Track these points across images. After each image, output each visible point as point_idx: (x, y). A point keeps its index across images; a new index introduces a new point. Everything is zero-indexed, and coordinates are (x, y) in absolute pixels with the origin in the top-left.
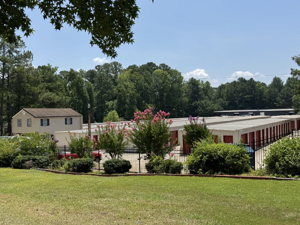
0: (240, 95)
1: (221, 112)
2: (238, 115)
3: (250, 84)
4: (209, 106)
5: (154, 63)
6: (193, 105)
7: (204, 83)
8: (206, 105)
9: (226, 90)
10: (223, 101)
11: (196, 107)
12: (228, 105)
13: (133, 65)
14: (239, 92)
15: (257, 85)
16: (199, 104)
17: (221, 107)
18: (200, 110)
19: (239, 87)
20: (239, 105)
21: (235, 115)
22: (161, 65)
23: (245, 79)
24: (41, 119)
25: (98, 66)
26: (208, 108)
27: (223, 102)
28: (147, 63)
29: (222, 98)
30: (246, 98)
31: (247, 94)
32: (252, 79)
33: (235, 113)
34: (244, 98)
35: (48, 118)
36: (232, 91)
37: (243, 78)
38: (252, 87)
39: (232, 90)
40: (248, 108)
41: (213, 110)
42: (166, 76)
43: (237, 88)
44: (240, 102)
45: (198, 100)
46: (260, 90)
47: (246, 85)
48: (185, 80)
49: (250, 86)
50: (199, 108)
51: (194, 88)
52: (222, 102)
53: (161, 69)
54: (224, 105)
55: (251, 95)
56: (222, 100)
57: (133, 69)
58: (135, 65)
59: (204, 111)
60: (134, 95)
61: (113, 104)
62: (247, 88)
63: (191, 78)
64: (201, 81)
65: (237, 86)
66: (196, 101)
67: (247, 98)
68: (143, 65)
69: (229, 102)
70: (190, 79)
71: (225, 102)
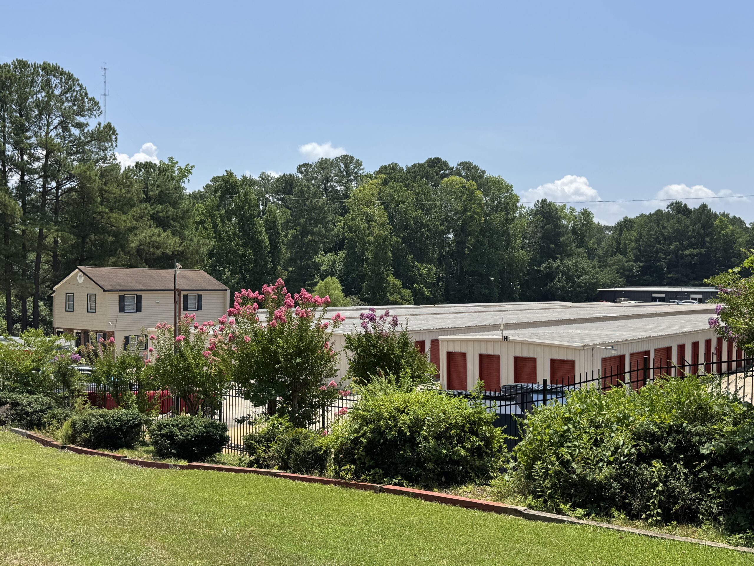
0: (672, 247)
1: (616, 289)
2: (662, 300)
3: (699, 219)
4: (586, 274)
5: (444, 160)
6: (542, 269)
7: (575, 214)
8: (576, 271)
9: (635, 234)
10: (627, 262)
11: (550, 276)
12: (638, 271)
13: (389, 165)
14: (669, 240)
15: (717, 222)
16: (558, 268)
17: (621, 278)
18: (560, 282)
19: (669, 227)
20: (669, 273)
21: (654, 299)
22: (460, 164)
23: (685, 206)
24: (120, 296)
25: (304, 165)
26: (583, 280)
27: (626, 264)
28: (426, 159)
29: (624, 254)
30: (686, 256)
31: (691, 246)
32: (704, 207)
33: (654, 295)
34: (682, 257)
35: (139, 293)
36: (650, 235)
37: (681, 203)
38: (704, 227)
39: (652, 232)
40: (692, 282)
41: (595, 285)
42: (472, 193)
43: (664, 228)
44: (671, 266)
45: (557, 258)
46: (725, 236)
47: (688, 222)
48: (524, 205)
49: (698, 226)
50: (557, 279)
51: (547, 227)
52: (623, 265)
53: (460, 176)
54: (627, 273)
55: (701, 250)
56: (625, 259)
57: (388, 174)
58: (396, 164)
59: (569, 288)
60: (385, 239)
61: (334, 262)
62: (691, 228)
63: (540, 201)
64: (567, 207)
65: (666, 224)
66: (551, 260)
67: (690, 255)
68: (415, 165)
69: (641, 264)
70: (538, 201)
71: (630, 263)
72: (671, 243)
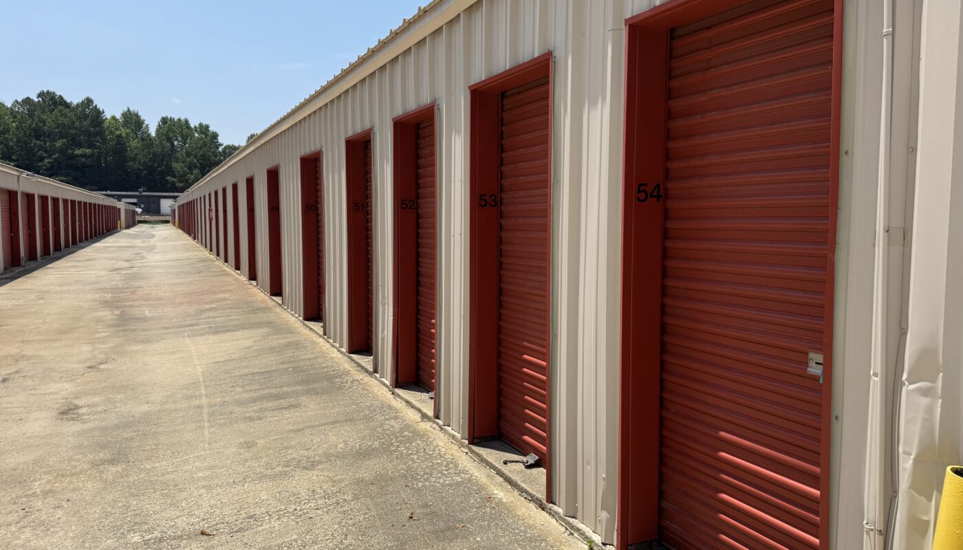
0: (58, 144)
14: (51, 135)
23: (61, 97)
30: (77, 156)
31: (80, 146)
32: (89, 101)
34: (74, 157)
37: (54, 94)
39: (25, 125)
46: (119, 136)
55: (94, 150)
67: (81, 155)
72: (54, 140)
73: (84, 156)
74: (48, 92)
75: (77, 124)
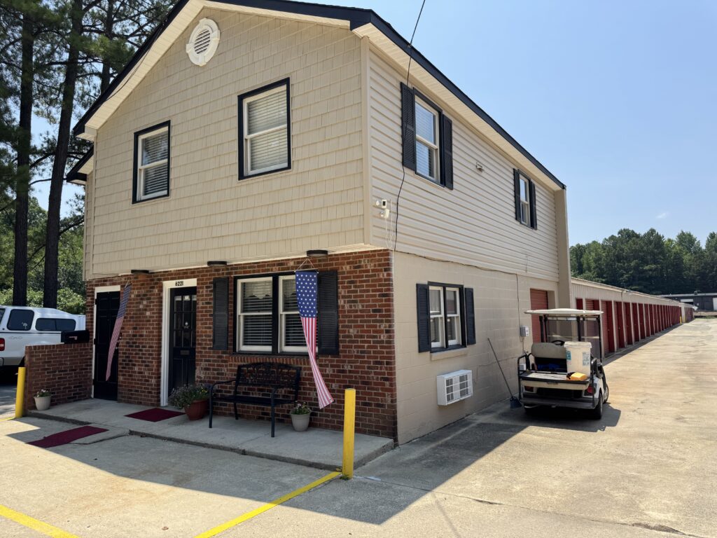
0: (632, 264)
23: (633, 231)
24: (404, 91)
32: (653, 231)
34: (644, 271)
35: (444, 110)
36: (609, 256)
37: (628, 230)
39: (611, 253)
46: (676, 253)
47: (642, 244)
55: (658, 265)
72: (629, 261)
73: (650, 270)
74: (624, 230)
75: (645, 248)
